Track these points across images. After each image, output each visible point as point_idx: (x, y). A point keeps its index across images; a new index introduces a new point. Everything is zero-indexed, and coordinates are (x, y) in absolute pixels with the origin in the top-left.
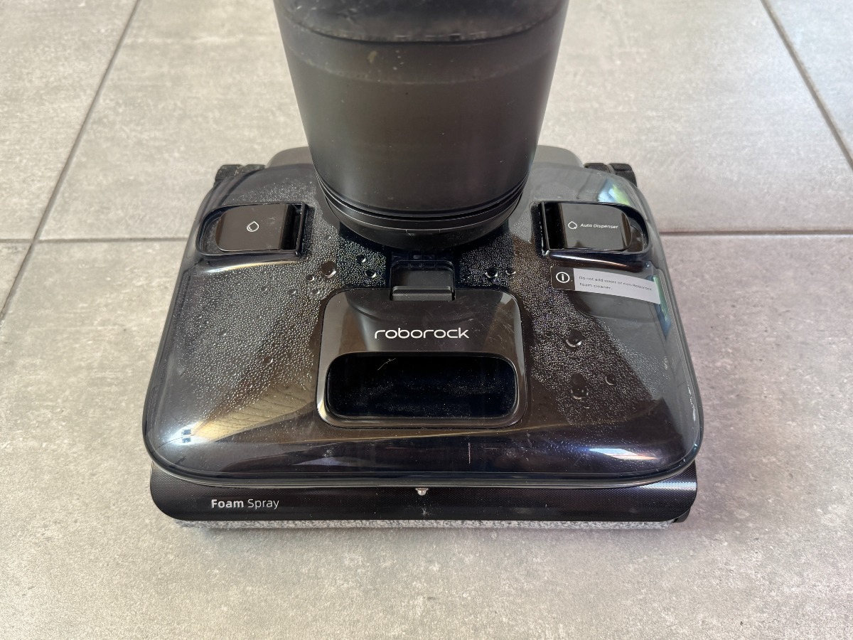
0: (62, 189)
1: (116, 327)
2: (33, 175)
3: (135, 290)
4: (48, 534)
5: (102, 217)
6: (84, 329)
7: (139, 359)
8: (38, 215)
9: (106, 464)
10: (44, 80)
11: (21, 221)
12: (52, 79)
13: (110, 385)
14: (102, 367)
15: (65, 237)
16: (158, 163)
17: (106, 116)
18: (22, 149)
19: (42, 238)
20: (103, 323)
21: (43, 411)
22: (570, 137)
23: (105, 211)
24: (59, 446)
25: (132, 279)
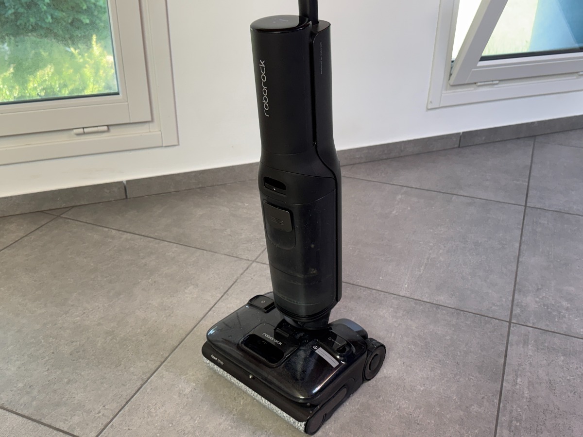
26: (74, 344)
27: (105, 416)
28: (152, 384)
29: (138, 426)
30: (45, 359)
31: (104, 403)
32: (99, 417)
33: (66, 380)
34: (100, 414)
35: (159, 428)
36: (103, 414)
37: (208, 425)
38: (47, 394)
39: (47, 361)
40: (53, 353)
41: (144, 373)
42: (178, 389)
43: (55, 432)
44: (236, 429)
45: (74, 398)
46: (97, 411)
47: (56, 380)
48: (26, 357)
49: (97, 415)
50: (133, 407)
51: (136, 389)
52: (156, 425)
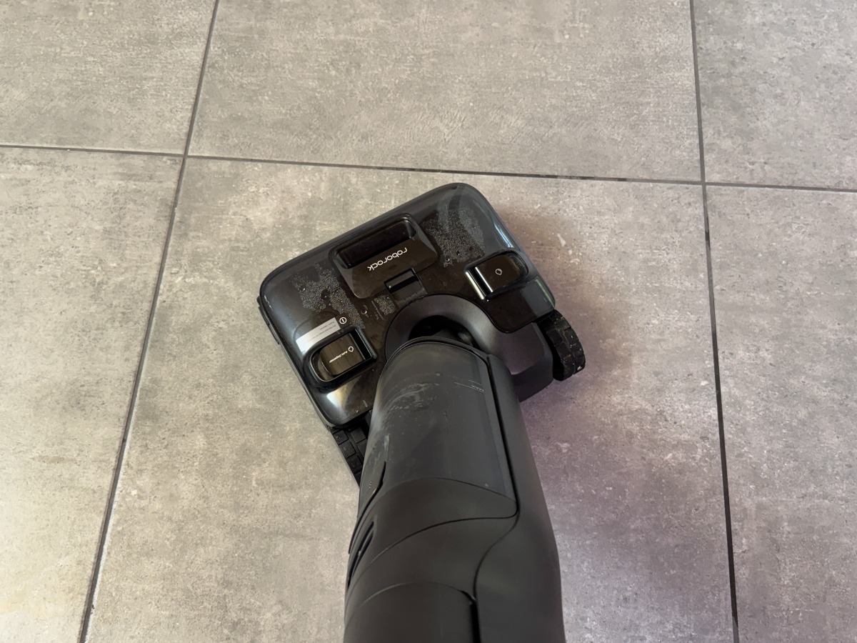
0: (196, 119)
1: (242, 217)
2: (177, 107)
3: (250, 194)
4: (220, 326)
5: (224, 142)
6: (224, 217)
7: (256, 237)
8: (184, 137)
9: (244, 294)
10: (170, 26)
11: (175, 141)
12: (175, 26)
13: (242, 251)
14: (237, 240)
15: (203, 155)
16: (255, 104)
17: (217, 62)
18: (166, 85)
19: (190, 154)
20: (235, 214)
21: (208, 263)
22: (521, 100)
23: (226, 138)
24: (219, 282)
25: (247, 187)
26: (847, 58)
27: (751, 174)
28: (839, 201)
29: (759, 223)
30: (796, 43)
31: (770, 161)
32: (746, 168)
33: (779, 91)
34: (751, 167)
35: (772, 249)
36: (753, 170)
37: (812, 312)
38: (745, 85)
39: (796, 47)
40: (813, 45)
41: (851, 179)
42: (849, 238)
43: (696, 133)
44: (827, 353)
45: (758, 120)
46: (753, 159)
47: (772, 79)
48: (786, 19)
49: (748, 164)
50: (786, 199)
51: (818, 185)
52: (774, 244)
